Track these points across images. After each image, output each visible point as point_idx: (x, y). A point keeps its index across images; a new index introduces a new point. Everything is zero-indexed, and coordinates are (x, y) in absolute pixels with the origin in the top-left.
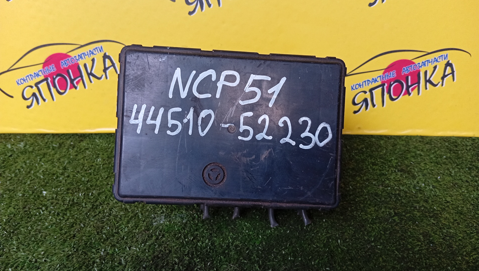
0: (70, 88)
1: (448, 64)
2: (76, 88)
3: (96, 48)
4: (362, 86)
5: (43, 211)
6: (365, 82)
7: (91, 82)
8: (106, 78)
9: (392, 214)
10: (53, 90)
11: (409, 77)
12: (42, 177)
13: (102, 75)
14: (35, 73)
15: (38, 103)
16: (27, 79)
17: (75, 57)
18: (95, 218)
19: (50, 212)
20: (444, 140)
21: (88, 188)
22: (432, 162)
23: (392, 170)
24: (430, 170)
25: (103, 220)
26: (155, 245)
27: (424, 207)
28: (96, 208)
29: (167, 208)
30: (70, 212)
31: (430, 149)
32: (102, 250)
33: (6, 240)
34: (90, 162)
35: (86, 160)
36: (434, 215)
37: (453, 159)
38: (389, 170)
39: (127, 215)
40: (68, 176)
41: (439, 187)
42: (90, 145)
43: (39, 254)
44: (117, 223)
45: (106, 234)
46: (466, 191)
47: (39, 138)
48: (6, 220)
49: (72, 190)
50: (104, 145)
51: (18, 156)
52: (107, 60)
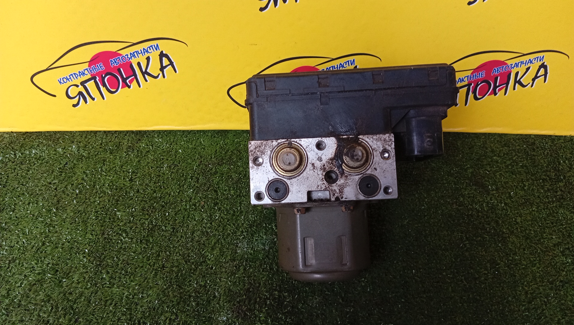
1: (543, 66)
2: (129, 87)
3: (152, 46)
7: (146, 81)
8: (164, 77)
9: (464, 238)
10: (103, 89)
11: (499, 78)
12: (110, 192)
13: (159, 74)
14: (79, 72)
15: (86, 102)
16: (70, 78)
17: (127, 55)
18: (179, 243)
19: (132, 239)
20: (523, 141)
21: (163, 206)
22: (507, 172)
23: (466, 182)
24: (505, 182)
25: (187, 246)
26: (244, 277)
27: (494, 230)
28: (177, 232)
29: (247, 232)
30: (152, 238)
31: (507, 154)
32: (194, 282)
33: (96, 274)
34: (156, 170)
35: (152, 168)
36: (502, 239)
37: (529, 168)
38: (464, 183)
39: (210, 241)
40: (138, 191)
41: (511, 204)
42: (150, 146)
43: (134, 289)
44: (203, 251)
45: (194, 264)
46: (536, 210)
47: (90, 137)
48: (89, 251)
49: (147, 210)
50: (165, 146)
51: (75, 164)
52: (164, 59)
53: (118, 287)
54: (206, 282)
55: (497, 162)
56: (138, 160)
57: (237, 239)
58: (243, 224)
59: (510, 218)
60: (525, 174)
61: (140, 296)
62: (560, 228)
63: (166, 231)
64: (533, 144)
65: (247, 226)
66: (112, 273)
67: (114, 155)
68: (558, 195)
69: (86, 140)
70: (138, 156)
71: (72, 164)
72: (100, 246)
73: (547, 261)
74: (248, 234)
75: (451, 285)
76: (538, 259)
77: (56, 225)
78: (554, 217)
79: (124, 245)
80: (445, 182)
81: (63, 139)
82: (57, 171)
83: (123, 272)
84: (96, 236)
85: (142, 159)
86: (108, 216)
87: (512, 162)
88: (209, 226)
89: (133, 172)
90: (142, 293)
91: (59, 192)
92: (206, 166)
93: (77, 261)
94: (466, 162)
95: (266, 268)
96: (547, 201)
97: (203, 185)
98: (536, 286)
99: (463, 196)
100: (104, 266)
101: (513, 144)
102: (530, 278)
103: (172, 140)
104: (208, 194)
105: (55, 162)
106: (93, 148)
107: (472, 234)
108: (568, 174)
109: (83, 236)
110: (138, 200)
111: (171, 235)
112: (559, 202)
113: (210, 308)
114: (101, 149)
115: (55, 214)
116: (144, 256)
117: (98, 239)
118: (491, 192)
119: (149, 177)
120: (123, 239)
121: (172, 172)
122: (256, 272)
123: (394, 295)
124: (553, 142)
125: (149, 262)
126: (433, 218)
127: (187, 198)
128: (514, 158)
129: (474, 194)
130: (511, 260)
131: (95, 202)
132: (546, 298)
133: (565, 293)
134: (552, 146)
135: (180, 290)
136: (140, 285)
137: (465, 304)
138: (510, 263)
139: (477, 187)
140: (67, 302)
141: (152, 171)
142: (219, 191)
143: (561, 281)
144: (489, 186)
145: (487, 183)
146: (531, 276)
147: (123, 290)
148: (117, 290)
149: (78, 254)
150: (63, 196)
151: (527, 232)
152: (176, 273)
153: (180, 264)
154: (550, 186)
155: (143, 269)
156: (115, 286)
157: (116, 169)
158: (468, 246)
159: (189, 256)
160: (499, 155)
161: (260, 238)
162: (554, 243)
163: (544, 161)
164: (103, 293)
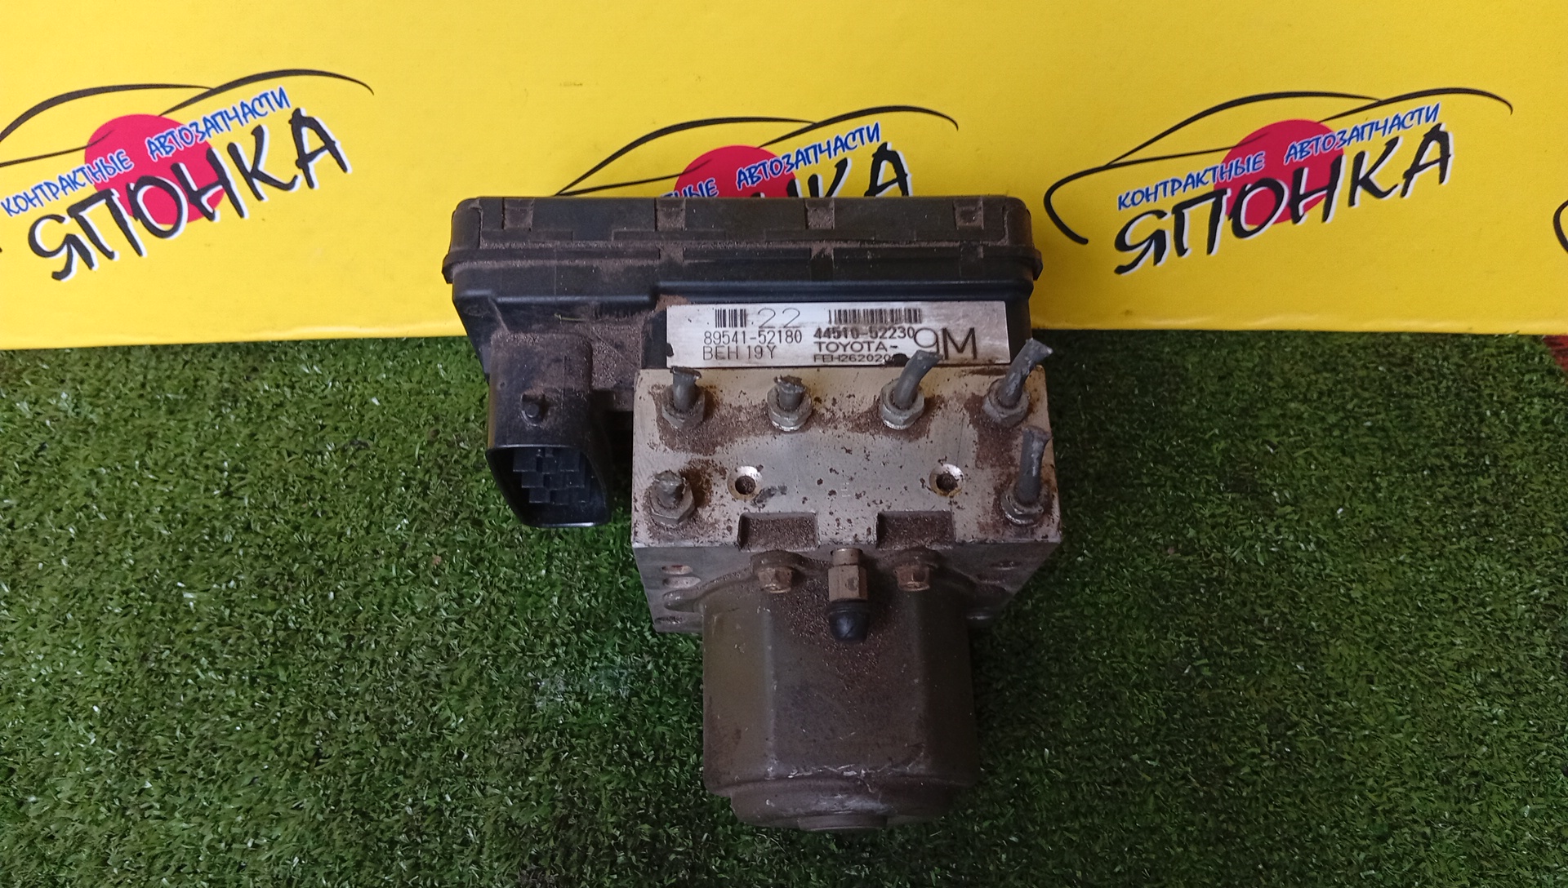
0: (190, 219)
1: (1437, 135)
2: (211, 217)
3: (265, 95)
4: (1152, 198)
5: (204, 671)
6: (1165, 184)
7: (259, 197)
8: (310, 184)
9: (1195, 651)
10: (134, 226)
11: (1306, 171)
12: (164, 532)
13: (296, 177)
14: (61, 179)
15: (90, 264)
16: (37, 197)
17: (195, 124)
18: (364, 684)
19: (227, 672)
20: (1377, 351)
21: (320, 572)
22: (1327, 448)
23: (1208, 481)
24: (1319, 479)
25: (389, 691)
26: (553, 783)
27: (1284, 622)
28: (360, 647)
29: (567, 645)
30: (286, 669)
31: (1330, 393)
32: (407, 800)
33: (122, 778)
34: (301, 462)
35: (289, 455)
36: (1307, 650)
37: (1391, 433)
38: (1200, 482)
39: (456, 673)
40: (247, 528)
41: (1336, 544)
42: (286, 389)
43: (232, 824)
44: (433, 705)
45: (408, 745)
46: (1408, 560)
47: (111, 365)
48: (103, 709)
49: (272, 583)
50: (331, 388)
51: (66, 449)
52: (306, 132)
53: (187, 818)
54: (442, 798)
55: (1299, 418)
56: (246, 431)
57: (537, 667)
58: (555, 621)
59: (1332, 586)
60: (1379, 453)
61: (250, 844)
62: (1478, 614)
63: (328, 647)
64: (1408, 361)
65: (567, 628)
66: (169, 777)
67: (179, 416)
68: (1474, 516)
69: (100, 373)
70: (250, 419)
71: (59, 450)
72: (135, 695)
73: (1435, 714)
74: (570, 649)
75: (1153, 791)
76: (1409, 709)
77: (11, 634)
78: (1461, 579)
79: (203, 692)
80: (1146, 481)
81: (34, 373)
82: (13, 472)
83: (201, 774)
84: (124, 664)
85: (263, 429)
86: (159, 604)
87: (1342, 419)
88: (453, 629)
89: (235, 469)
90: (256, 835)
91: (20, 535)
92: (450, 445)
93: (69, 740)
94: (1209, 419)
95: (619, 754)
96: (1442, 532)
97: (440, 505)
98: (1400, 789)
99: (1196, 524)
100: (147, 755)
101: (1347, 364)
102: (1383, 767)
103: (351, 369)
104: (455, 533)
105: (9, 443)
106: (118, 398)
107: (1219, 637)
108: (1507, 452)
109: (88, 666)
110: (246, 554)
111: (343, 657)
112: (1476, 534)
113: (452, 877)
114: (141, 402)
115: (7, 602)
116: (261, 724)
117: (130, 673)
118: (1280, 511)
119: (281, 485)
120: (200, 673)
121: (351, 467)
122: (590, 766)
123: (986, 824)
124: (1464, 355)
125: (274, 743)
126: (1106, 592)
127: (394, 545)
128: (1350, 406)
129: (1229, 517)
130: (1329, 714)
131: (121, 561)
132: (1428, 824)
133: (1485, 808)
134: (1463, 366)
135: (363, 826)
136: (248, 811)
137: (1192, 848)
138: (1328, 722)
139: (1236, 495)
140: (40, 864)
141: (292, 464)
142: (486, 522)
143: (1474, 774)
144: (1272, 490)
145: (1268, 481)
146: (1387, 759)
147: (201, 825)
148: (184, 825)
149: (71, 721)
150: (32, 546)
151: (1380, 627)
152: (352, 775)
153: (366, 745)
154: (1452, 487)
155: (258, 764)
156: (177, 815)
157: (184, 461)
158: (1206, 672)
159: (393, 722)
160: (1305, 396)
161: (605, 663)
162: (1459, 658)
163: (1438, 414)
164: (142, 836)
